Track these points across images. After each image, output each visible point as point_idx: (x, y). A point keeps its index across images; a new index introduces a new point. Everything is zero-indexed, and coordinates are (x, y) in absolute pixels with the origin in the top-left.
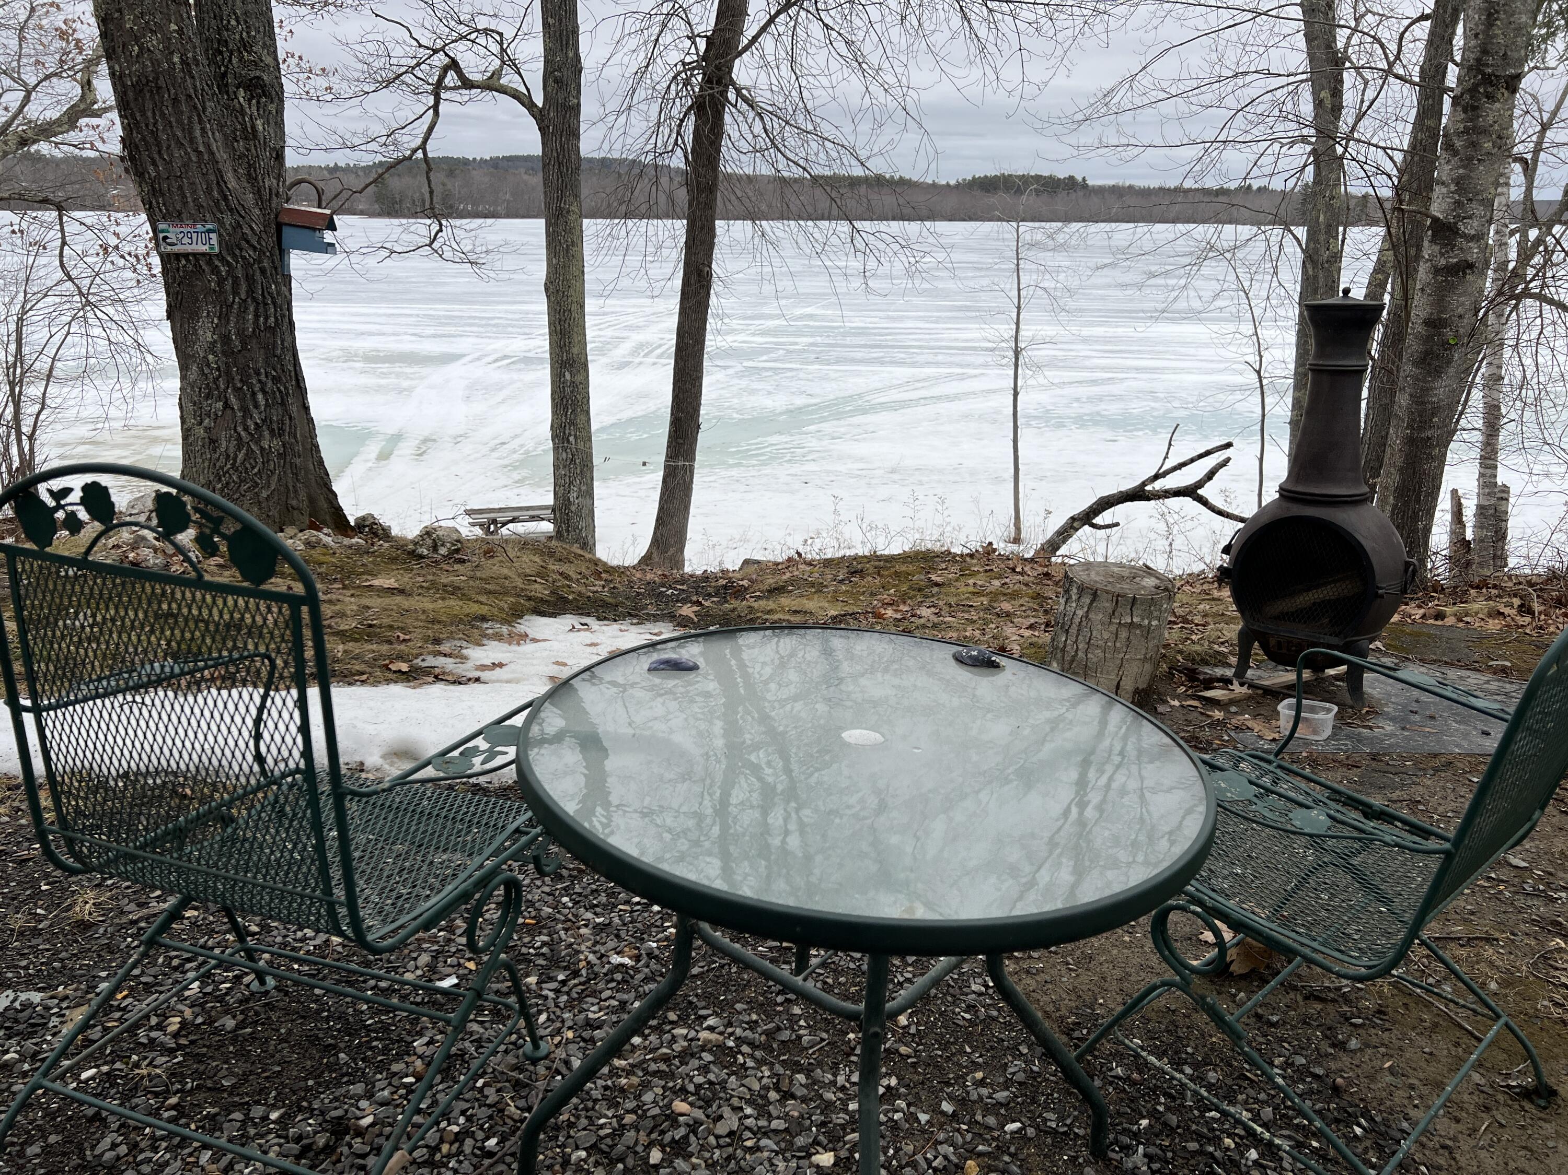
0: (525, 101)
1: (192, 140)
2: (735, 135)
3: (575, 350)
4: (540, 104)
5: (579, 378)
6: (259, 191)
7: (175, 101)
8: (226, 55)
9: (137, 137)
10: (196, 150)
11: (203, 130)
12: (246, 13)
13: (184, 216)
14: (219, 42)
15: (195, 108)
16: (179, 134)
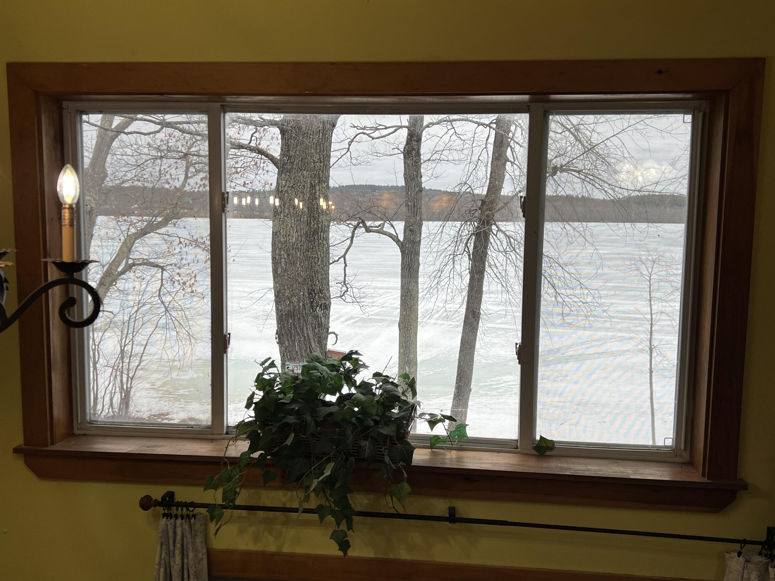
0: (395, 238)
1: (303, 332)
2: (494, 244)
3: (412, 356)
4: (402, 240)
5: (412, 370)
6: (321, 347)
7: (299, 319)
8: (314, 295)
9: (283, 332)
10: (304, 336)
11: (307, 328)
12: (322, 279)
13: (296, 360)
14: (311, 290)
15: (305, 320)
16: (299, 331)
